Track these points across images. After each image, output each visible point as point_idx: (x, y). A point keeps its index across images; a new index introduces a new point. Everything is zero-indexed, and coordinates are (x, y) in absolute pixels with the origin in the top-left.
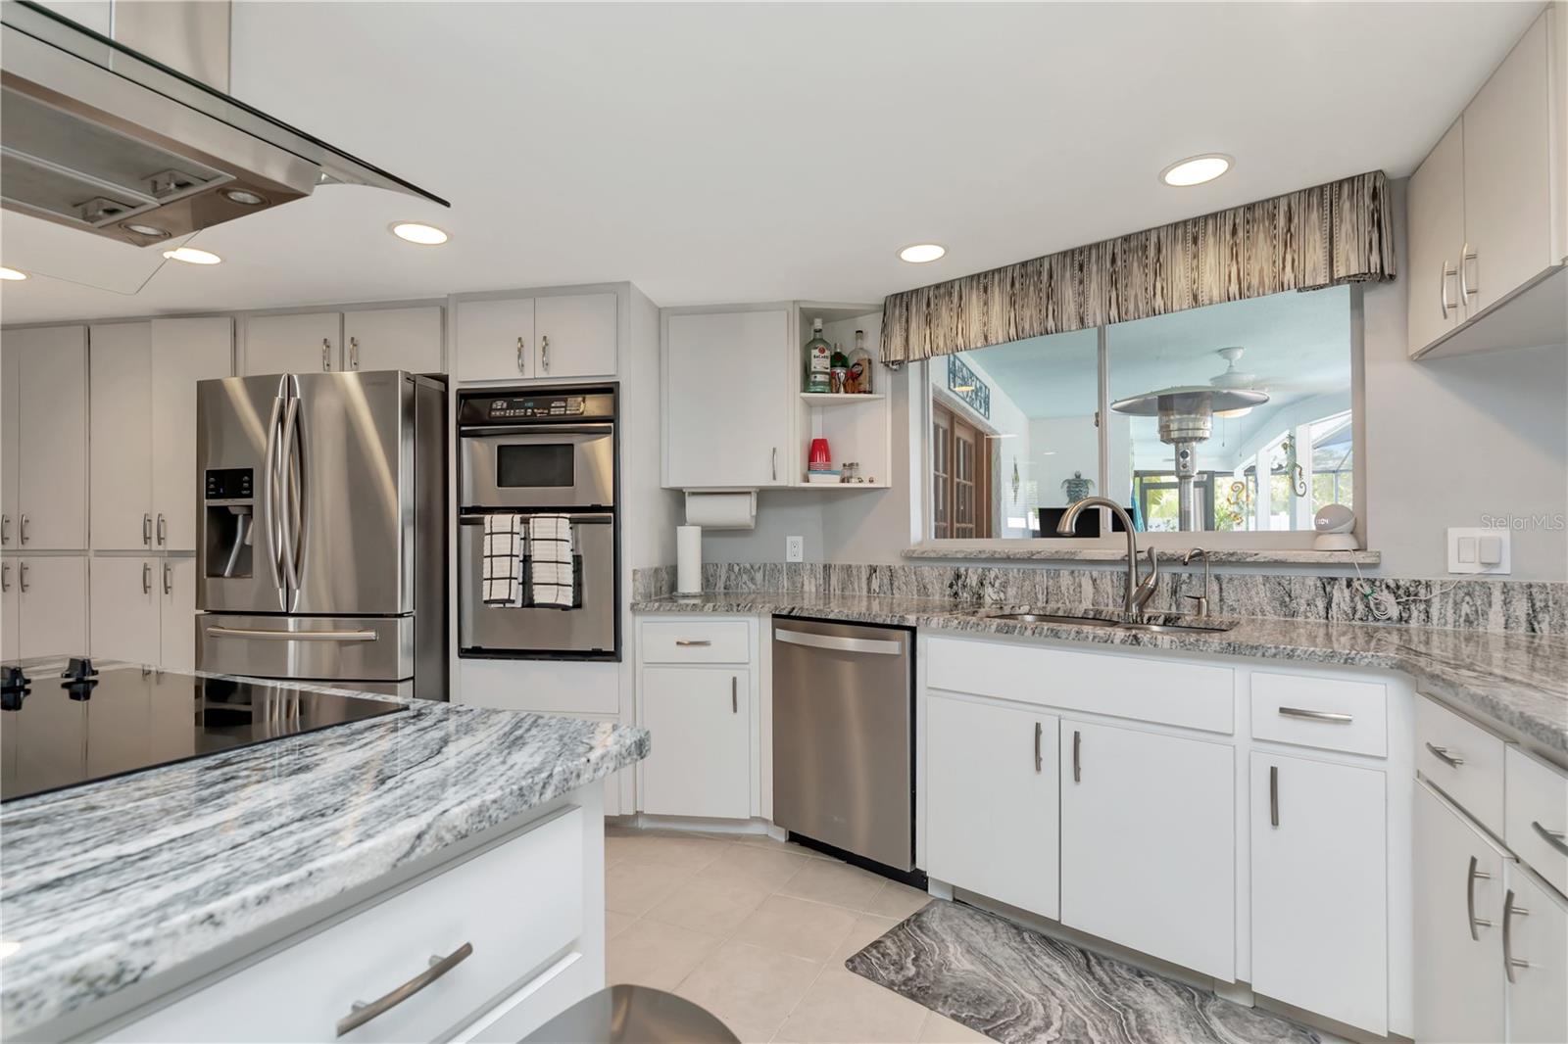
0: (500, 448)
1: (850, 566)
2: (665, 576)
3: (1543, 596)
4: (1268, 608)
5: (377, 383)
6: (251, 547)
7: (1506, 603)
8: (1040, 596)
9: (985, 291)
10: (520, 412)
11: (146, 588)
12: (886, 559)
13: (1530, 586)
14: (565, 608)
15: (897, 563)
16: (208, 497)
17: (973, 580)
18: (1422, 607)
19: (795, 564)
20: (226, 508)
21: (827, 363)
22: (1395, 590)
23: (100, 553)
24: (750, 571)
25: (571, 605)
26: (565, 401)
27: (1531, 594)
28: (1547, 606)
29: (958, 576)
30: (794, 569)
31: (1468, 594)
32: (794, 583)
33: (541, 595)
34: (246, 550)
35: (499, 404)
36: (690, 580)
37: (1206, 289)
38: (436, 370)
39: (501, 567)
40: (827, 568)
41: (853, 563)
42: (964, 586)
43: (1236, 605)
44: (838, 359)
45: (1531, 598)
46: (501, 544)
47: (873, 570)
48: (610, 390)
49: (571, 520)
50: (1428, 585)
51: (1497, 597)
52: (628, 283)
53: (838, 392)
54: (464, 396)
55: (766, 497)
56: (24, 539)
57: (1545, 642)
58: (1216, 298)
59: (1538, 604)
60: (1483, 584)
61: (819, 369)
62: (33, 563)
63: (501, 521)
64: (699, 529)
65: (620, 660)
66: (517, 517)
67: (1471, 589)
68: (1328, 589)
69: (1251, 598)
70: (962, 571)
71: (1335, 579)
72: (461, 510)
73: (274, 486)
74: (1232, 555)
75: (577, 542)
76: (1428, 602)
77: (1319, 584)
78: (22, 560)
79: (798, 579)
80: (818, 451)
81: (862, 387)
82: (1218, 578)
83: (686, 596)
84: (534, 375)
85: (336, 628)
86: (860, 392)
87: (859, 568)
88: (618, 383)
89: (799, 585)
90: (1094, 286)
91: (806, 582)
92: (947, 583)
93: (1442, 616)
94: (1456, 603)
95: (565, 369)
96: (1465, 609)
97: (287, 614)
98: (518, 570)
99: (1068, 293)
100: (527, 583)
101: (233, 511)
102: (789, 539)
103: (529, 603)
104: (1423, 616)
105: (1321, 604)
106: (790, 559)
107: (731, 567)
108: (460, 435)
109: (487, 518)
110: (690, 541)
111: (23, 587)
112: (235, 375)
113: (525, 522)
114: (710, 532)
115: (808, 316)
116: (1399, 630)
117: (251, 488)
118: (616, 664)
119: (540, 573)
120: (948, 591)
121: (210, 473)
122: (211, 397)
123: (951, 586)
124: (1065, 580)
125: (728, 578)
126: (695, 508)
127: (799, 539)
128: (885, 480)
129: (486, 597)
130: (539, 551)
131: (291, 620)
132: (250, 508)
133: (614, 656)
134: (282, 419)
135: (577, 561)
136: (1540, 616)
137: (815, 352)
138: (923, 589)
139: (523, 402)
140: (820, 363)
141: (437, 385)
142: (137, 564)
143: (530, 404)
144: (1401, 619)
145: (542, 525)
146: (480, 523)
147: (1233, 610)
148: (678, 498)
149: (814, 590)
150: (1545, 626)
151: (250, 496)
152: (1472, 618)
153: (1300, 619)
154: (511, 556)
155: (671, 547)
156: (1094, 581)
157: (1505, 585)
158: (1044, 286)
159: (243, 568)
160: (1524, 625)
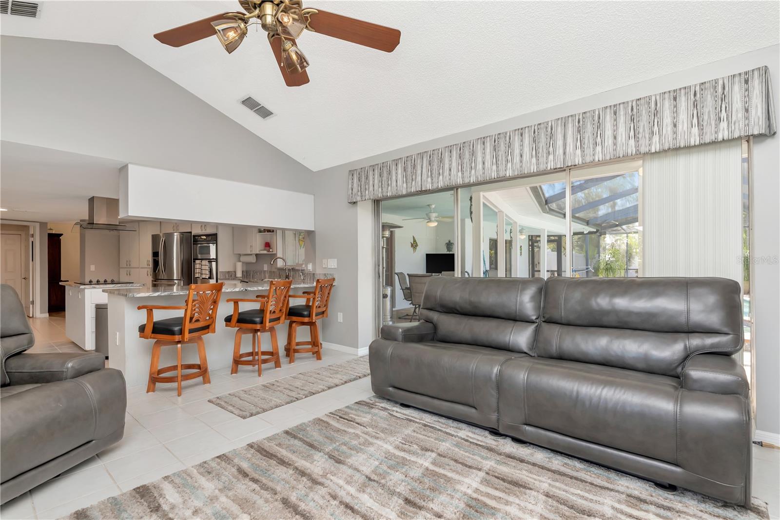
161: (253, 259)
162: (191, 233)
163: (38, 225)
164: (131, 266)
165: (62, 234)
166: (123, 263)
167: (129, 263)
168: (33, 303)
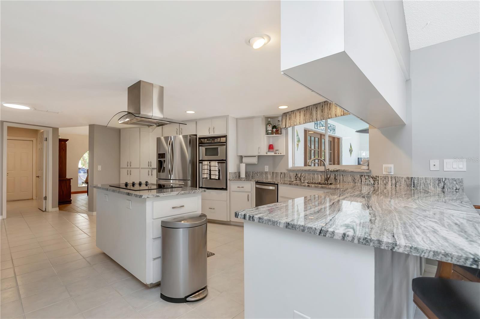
0: (206, 148)
1: (277, 172)
2: (238, 174)
3: (397, 179)
4: (351, 182)
5: (185, 137)
6: (165, 167)
7: (391, 180)
8: (311, 179)
9: (300, 113)
10: (209, 141)
11: (149, 175)
12: (284, 171)
13: (395, 177)
14: (217, 179)
15: (286, 172)
16: (159, 158)
17: (299, 176)
18: (377, 181)
19: (266, 172)
20: (161, 160)
21: (271, 128)
22: (373, 178)
23: (141, 168)
24: (257, 173)
25: (218, 179)
26: (217, 139)
27: (395, 179)
28: (398, 181)
29: (297, 175)
30: (266, 173)
31: (385, 179)
32: (266, 176)
33: (212, 177)
34: (164, 168)
35: (206, 140)
36: (243, 175)
37: (338, 114)
38: (195, 134)
39: (206, 171)
40: (273, 173)
41: (278, 172)
42: (298, 177)
43: (345, 181)
44: (274, 127)
45: (395, 180)
46: (206, 167)
47: (281, 173)
48: (225, 136)
49: (218, 162)
50: (378, 177)
51: (390, 179)
52: (228, 115)
53: (273, 134)
54: (200, 139)
55: (259, 157)
56: (130, 166)
57: (398, 189)
58: (339, 115)
59: (397, 181)
60: (387, 177)
61: (269, 130)
62: (132, 170)
63: (205, 163)
64: (245, 164)
65: (227, 190)
66: (208, 162)
67: (386, 177)
68: (361, 177)
69: (348, 180)
70: (297, 174)
71: (362, 175)
72: (199, 160)
73: (168, 156)
74: (344, 170)
75: (219, 167)
76: (378, 180)
77: (360, 176)
78: (130, 169)
79: (267, 175)
80: (271, 147)
81: (279, 133)
82: (342, 175)
83: (242, 178)
84: (212, 134)
85: (179, 182)
86: (278, 134)
87: (279, 173)
88: (227, 135)
89: (267, 176)
90: (319, 112)
91: (269, 176)
92: (295, 176)
93: (381, 183)
94: (383, 181)
95: (217, 133)
96: (385, 182)
97: (170, 179)
98: (208, 172)
99: (314, 113)
100: (210, 175)
101: (162, 161)
102: (265, 166)
103: (210, 178)
104: (377, 184)
105: (360, 181)
106: (265, 171)
107: (253, 172)
108: (199, 146)
109: (203, 162)
110: (243, 166)
111: (130, 174)
112: (162, 136)
113: (210, 163)
114: (247, 165)
115: (267, 118)
116: (373, 186)
117: (165, 157)
118: (226, 191)
119: (212, 173)
120: (295, 178)
121: (159, 154)
122: (159, 140)
123: (295, 177)
124: (316, 176)
125: (253, 175)
126: (245, 160)
127: (268, 166)
128: (284, 153)
129: (203, 177)
130: (212, 168)
131: (171, 181)
132: (165, 160)
133: (226, 189)
134: (170, 144)
135: (219, 170)
136: (397, 183)
137: (268, 126)
138: (290, 178)
139: (210, 140)
140: (270, 128)
141: (195, 137)
142: (147, 170)
143: (211, 140)
144: (374, 184)
145: (213, 163)
146: (202, 163)
147: (345, 182)
148: (241, 157)
149: (270, 177)
150: (398, 185)
151: (165, 158)
152: (386, 184)
153: (357, 184)
154: (207, 169)
155: (239, 168)
156: (321, 176)
157: (391, 177)
158: (310, 112)
159: (164, 171)
160: (394, 185)
161: (254, 161)
162: (196, 135)
163: (51, 130)
164: (131, 167)
165: (68, 140)
166: (123, 164)
167: (129, 164)
168: (45, 198)
